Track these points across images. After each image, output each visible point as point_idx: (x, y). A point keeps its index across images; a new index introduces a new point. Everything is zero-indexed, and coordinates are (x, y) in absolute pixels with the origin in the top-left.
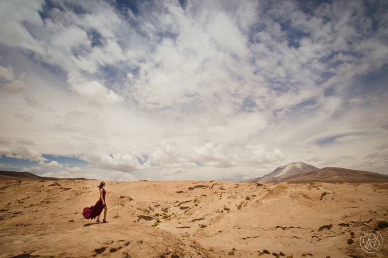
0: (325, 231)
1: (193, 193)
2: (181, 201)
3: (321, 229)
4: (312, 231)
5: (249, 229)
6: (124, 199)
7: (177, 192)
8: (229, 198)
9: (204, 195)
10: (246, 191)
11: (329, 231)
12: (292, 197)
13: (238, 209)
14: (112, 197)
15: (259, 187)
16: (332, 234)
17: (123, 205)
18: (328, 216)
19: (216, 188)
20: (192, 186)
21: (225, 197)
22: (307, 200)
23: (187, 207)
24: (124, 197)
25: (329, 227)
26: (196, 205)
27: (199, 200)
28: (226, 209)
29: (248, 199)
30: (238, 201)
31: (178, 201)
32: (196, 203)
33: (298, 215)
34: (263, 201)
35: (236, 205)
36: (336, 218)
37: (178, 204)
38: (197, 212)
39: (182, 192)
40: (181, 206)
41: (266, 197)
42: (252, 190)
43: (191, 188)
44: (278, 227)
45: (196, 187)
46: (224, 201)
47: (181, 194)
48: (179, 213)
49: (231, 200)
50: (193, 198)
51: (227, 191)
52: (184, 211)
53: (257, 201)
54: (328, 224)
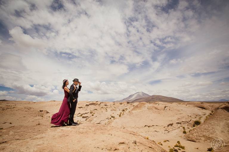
0: (170, 127)
1: (89, 108)
2: (82, 113)
3: (168, 126)
4: (164, 127)
5: (130, 128)
6: (43, 112)
7: (79, 108)
8: (112, 110)
9: (95, 109)
10: (122, 107)
11: (172, 127)
12: (149, 109)
13: (120, 116)
14: (33, 111)
15: (128, 104)
16: (174, 129)
17: (42, 116)
18: (170, 119)
19: (102, 105)
20: (88, 104)
21: (109, 110)
22: (157, 110)
23: (87, 117)
24: (42, 111)
25: (171, 125)
26: (93, 115)
27: (94, 112)
28: (112, 117)
29: (123, 111)
30: (119, 113)
31: (80, 113)
32: (92, 114)
33: (155, 119)
34: (133, 112)
35: (118, 115)
36: (174, 120)
37: (80, 115)
38: (95, 119)
39: (82, 107)
40: (83, 116)
41: (133, 110)
42: (124, 106)
43: (87, 105)
44: (146, 126)
45: (90, 104)
46: (109, 113)
47: (82, 108)
48: (82, 120)
49: (114, 112)
50: (89, 111)
51: (109, 107)
52: (85, 119)
53: (129, 112)
54: (171, 123)
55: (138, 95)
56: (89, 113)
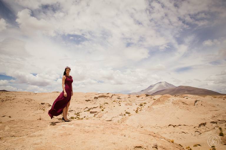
0: (202, 127)
1: (98, 101)
2: (89, 107)
3: (200, 125)
4: (194, 128)
5: (149, 127)
6: (44, 105)
7: (86, 100)
8: (126, 105)
9: (106, 103)
10: (139, 101)
11: (205, 127)
12: (174, 103)
13: (136, 113)
14: (34, 103)
15: (147, 97)
16: (207, 129)
17: (44, 110)
18: (203, 116)
19: (114, 98)
20: (97, 96)
21: (123, 104)
22: (185, 105)
23: (96, 112)
24: (44, 104)
25: (204, 124)
26: (103, 110)
27: (104, 106)
28: (127, 113)
29: (141, 105)
30: (135, 107)
31: (87, 108)
32: (102, 109)
33: (182, 116)
34: (154, 107)
35: (134, 110)
36: (208, 118)
37: (87, 109)
38: (105, 115)
39: (90, 100)
40: (91, 111)
41: (153, 104)
42: (142, 99)
43: (96, 98)
44: (170, 125)
45: (100, 97)
46: (123, 108)
47: (89, 102)
48: (89, 116)
49: (129, 106)
50: (98, 105)
51: (123, 100)
52: (93, 114)
53: (149, 107)
54: (204, 122)
55: (160, 85)
56: (99, 108)
